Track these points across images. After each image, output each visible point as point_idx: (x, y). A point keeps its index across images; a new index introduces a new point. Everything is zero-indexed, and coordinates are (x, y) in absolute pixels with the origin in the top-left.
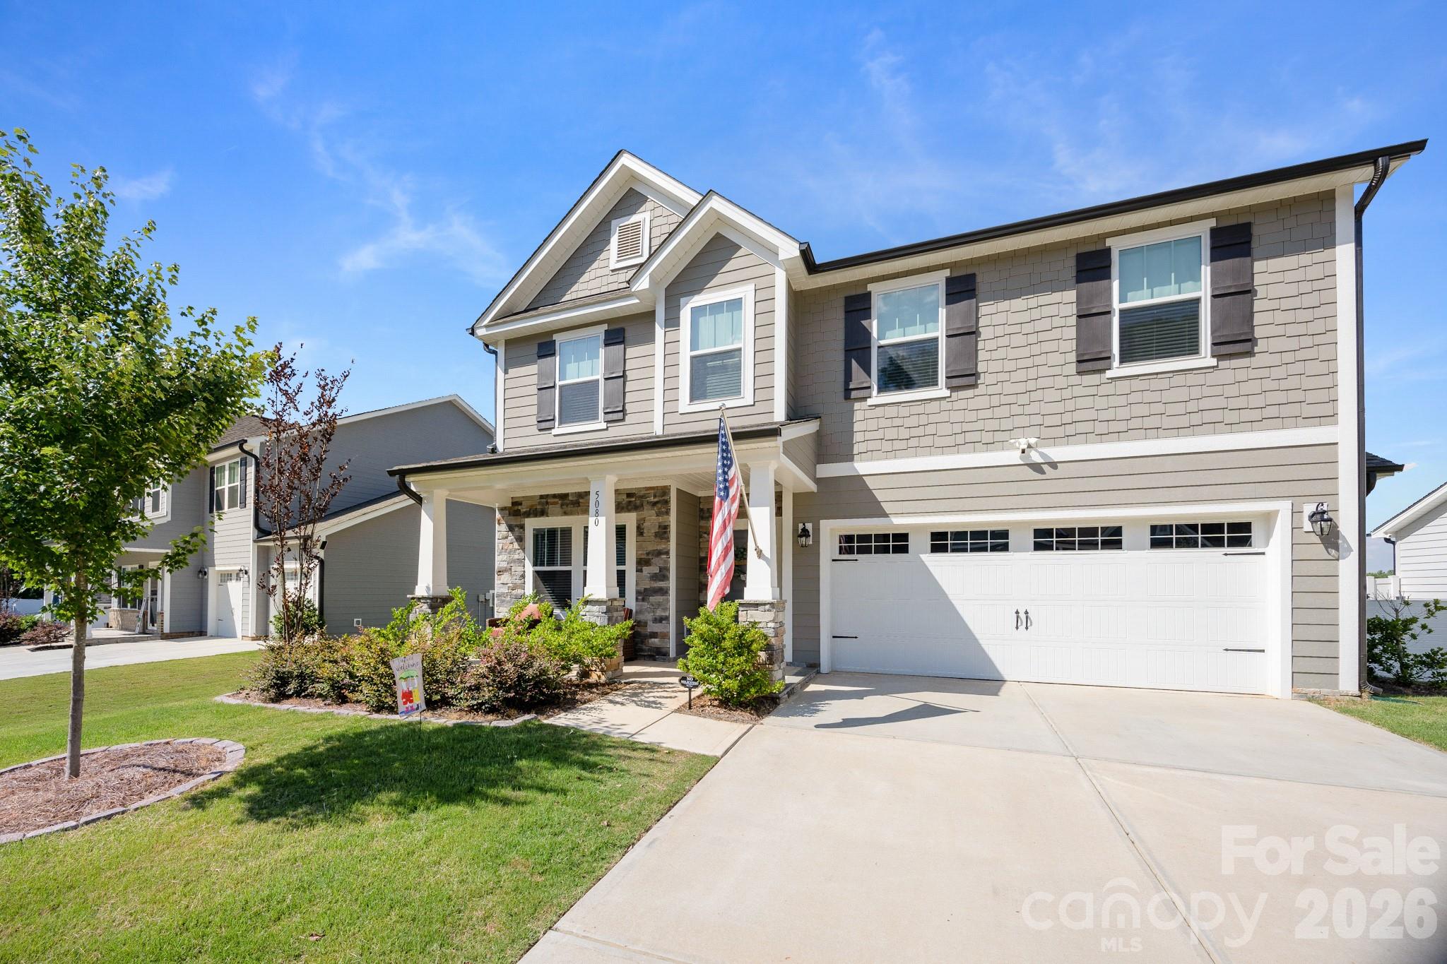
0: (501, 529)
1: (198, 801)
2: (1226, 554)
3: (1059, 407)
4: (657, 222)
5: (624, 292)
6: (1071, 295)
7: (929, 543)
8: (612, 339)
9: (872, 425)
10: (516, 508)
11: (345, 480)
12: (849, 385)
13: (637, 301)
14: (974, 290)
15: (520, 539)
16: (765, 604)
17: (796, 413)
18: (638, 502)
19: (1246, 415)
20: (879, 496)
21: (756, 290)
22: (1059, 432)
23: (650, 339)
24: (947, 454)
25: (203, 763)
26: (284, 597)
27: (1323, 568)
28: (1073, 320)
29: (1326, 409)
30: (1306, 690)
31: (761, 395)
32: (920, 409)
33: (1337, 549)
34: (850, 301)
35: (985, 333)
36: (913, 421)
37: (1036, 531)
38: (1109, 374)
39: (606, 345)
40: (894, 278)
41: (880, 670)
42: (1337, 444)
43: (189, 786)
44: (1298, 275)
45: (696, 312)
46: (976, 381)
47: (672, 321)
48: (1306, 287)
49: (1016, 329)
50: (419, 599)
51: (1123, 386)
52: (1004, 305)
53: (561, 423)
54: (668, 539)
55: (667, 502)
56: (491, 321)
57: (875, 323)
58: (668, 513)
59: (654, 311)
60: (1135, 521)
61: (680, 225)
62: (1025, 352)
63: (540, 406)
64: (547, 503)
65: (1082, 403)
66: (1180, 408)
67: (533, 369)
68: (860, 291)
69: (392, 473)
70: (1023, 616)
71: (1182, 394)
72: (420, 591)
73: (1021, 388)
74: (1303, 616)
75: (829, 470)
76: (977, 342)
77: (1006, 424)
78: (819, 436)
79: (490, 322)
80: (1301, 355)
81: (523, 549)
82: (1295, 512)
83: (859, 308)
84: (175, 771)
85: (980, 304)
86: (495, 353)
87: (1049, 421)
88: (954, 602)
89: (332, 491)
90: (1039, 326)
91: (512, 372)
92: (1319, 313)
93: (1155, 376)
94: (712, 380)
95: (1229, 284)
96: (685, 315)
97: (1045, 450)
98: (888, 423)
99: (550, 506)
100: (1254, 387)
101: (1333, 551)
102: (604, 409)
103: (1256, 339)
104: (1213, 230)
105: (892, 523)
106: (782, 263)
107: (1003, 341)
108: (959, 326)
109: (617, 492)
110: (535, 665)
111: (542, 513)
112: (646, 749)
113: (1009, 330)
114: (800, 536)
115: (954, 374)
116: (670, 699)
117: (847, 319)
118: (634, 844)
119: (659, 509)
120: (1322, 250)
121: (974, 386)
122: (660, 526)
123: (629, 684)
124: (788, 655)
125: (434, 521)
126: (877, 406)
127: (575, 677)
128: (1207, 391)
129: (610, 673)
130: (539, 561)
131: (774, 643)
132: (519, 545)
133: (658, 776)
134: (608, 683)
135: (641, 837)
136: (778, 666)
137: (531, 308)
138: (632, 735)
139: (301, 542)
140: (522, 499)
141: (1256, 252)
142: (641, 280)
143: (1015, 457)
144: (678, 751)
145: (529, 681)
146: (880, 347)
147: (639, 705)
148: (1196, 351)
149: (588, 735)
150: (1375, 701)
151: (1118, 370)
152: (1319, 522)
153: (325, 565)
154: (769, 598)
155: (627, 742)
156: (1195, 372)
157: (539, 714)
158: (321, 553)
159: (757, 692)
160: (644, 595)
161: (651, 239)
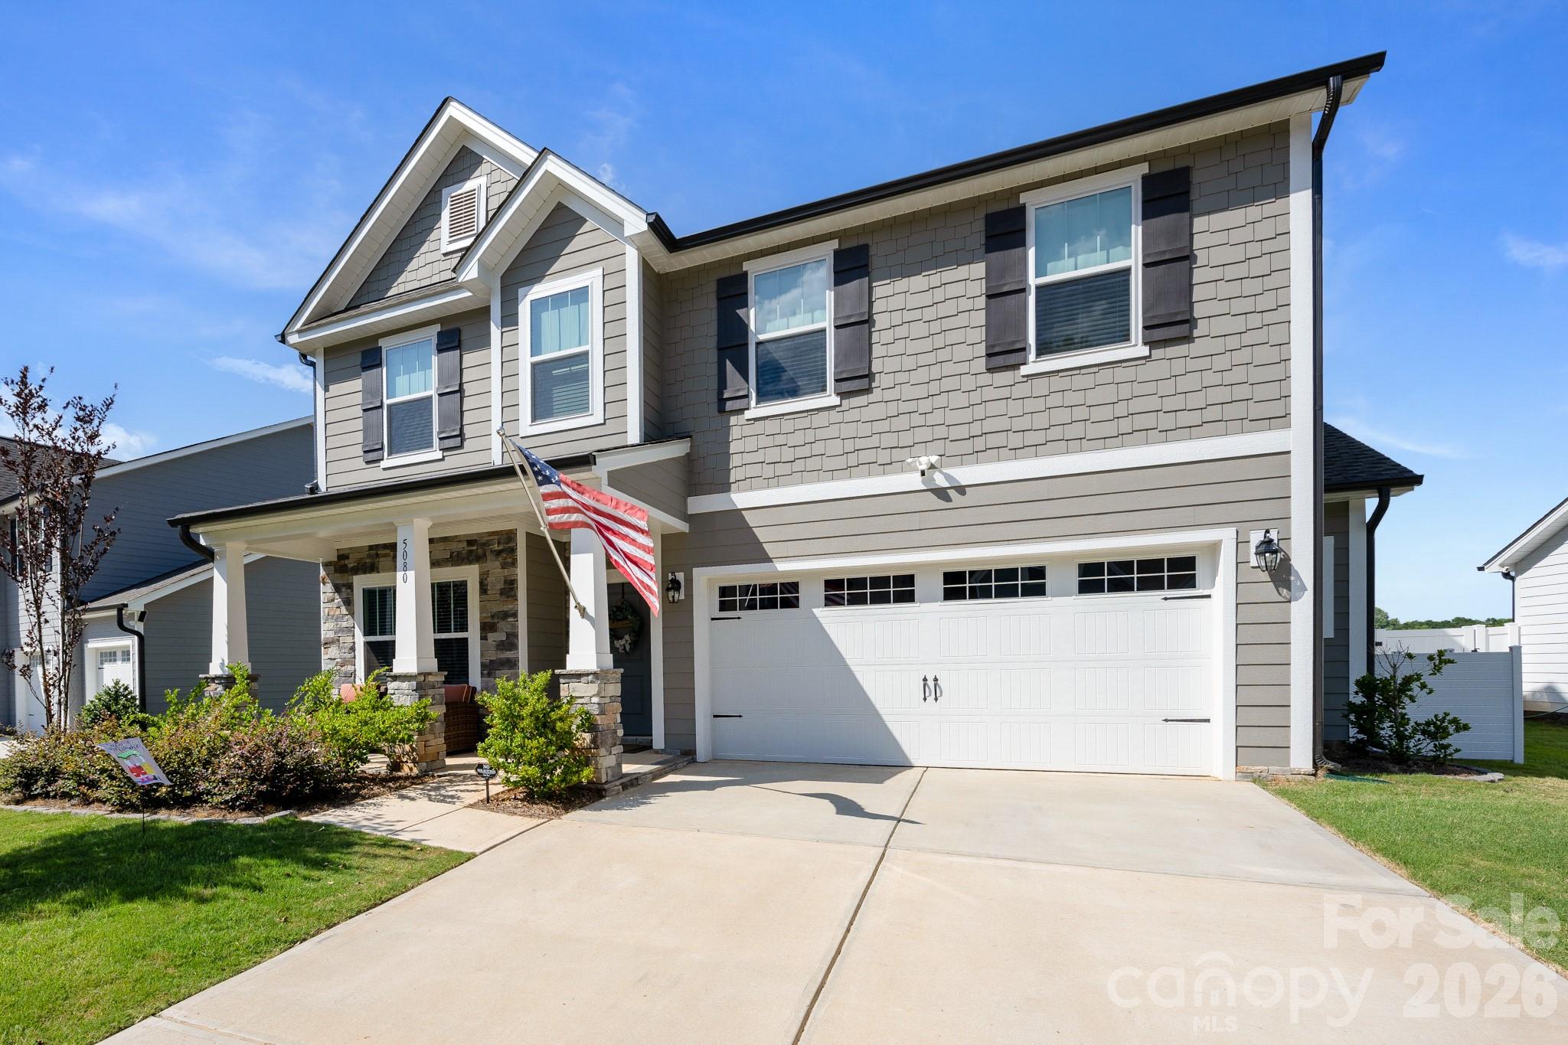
0: (326, 590)
2: (1166, 599)
3: (966, 415)
4: (495, 189)
5: (450, 286)
6: (979, 269)
7: (823, 594)
8: (446, 343)
9: (751, 443)
10: (342, 562)
11: (113, 534)
12: (723, 394)
13: (469, 294)
14: (867, 265)
15: (348, 602)
16: (588, 675)
17: (656, 431)
18: (480, 551)
19: (1185, 419)
20: (761, 535)
21: (604, 276)
22: (966, 447)
23: (484, 343)
24: (838, 479)
27: (1272, 613)
28: (982, 302)
29: (1276, 409)
30: (1253, 769)
31: (612, 410)
32: (804, 422)
33: (1289, 589)
34: (722, 284)
35: (881, 321)
36: (797, 438)
37: (945, 575)
38: (1024, 370)
39: (440, 351)
40: (774, 253)
41: (768, 756)
42: (1289, 452)
44: (1245, 234)
45: (538, 306)
46: (870, 384)
47: (510, 319)
48: (1254, 250)
49: (917, 314)
50: (213, 679)
51: (1041, 387)
52: (902, 284)
53: (390, 453)
54: (514, 597)
55: (512, 551)
56: (304, 325)
57: (752, 312)
58: (514, 563)
59: (490, 306)
60: (1062, 559)
61: (512, 194)
62: (926, 344)
63: (366, 430)
64: (377, 555)
65: (994, 408)
66: (1107, 412)
67: (357, 384)
68: (734, 272)
69: (173, 523)
70: (931, 683)
71: (1109, 394)
72: (215, 669)
73: (921, 392)
74: (1248, 675)
75: (701, 504)
76: (870, 333)
77: (906, 439)
78: (688, 461)
81: (352, 614)
82: (1241, 542)
83: (732, 294)
85: (874, 284)
86: (313, 364)
87: (956, 433)
88: (853, 668)
89: (100, 547)
90: (944, 309)
91: (334, 389)
92: (1269, 283)
93: (1078, 372)
94: (559, 394)
95: (1163, 247)
96: (524, 310)
97: (949, 471)
98: (769, 441)
99: (381, 559)
100: (1191, 382)
101: (1285, 590)
102: (439, 433)
103: (1196, 320)
104: (1145, 178)
105: (779, 569)
106: (631, 240)
107: (901, 332)
108: (850, 314)
109: (431, 541)
110: (298, 754)
111: (372, 568)
112: (399, 846)
113: (908, 316)
114: (668, 589)
115: (844, 376)
116: (472, 793)
117: (719, 308)
118: (305, 940)
119: (505, 559)
120: (1274, 200)
121: (868, 390)
122: (505, 581)
123: (440, 776)
124: (658, 739)
125: (227, 582)
126: (756, 419)
127: (383, 770)
128: (1139, 389)
129: (425, 764)
130: (369, 631)
131: (599, 723)
132: (347, 610)
133: (387, 873)
134: (417, 777)
135: (318, 932)
136: (607, 751)
137: (352, 305)
138: (395, 832)
139: (114, 612)
140: (349, 551)
141: (1196, 205)
142: (469, 267)
143: (914, 481)
144: (435, 848)
145: (290, 771)
146: (759, 344)
147: (430, 800)
148: (1125, 337)
149: (346, 833)
150: (1329, 781)
151: (1034, 365)
152: (1267, 555)
153: (146, 642)
154: (592, 666)
155: (380, 839)
156: (1124, 365)
157: (300, 810)
158: (139, 627)
159: (562, 781)
160: (490, 669)
161: (487, 212)
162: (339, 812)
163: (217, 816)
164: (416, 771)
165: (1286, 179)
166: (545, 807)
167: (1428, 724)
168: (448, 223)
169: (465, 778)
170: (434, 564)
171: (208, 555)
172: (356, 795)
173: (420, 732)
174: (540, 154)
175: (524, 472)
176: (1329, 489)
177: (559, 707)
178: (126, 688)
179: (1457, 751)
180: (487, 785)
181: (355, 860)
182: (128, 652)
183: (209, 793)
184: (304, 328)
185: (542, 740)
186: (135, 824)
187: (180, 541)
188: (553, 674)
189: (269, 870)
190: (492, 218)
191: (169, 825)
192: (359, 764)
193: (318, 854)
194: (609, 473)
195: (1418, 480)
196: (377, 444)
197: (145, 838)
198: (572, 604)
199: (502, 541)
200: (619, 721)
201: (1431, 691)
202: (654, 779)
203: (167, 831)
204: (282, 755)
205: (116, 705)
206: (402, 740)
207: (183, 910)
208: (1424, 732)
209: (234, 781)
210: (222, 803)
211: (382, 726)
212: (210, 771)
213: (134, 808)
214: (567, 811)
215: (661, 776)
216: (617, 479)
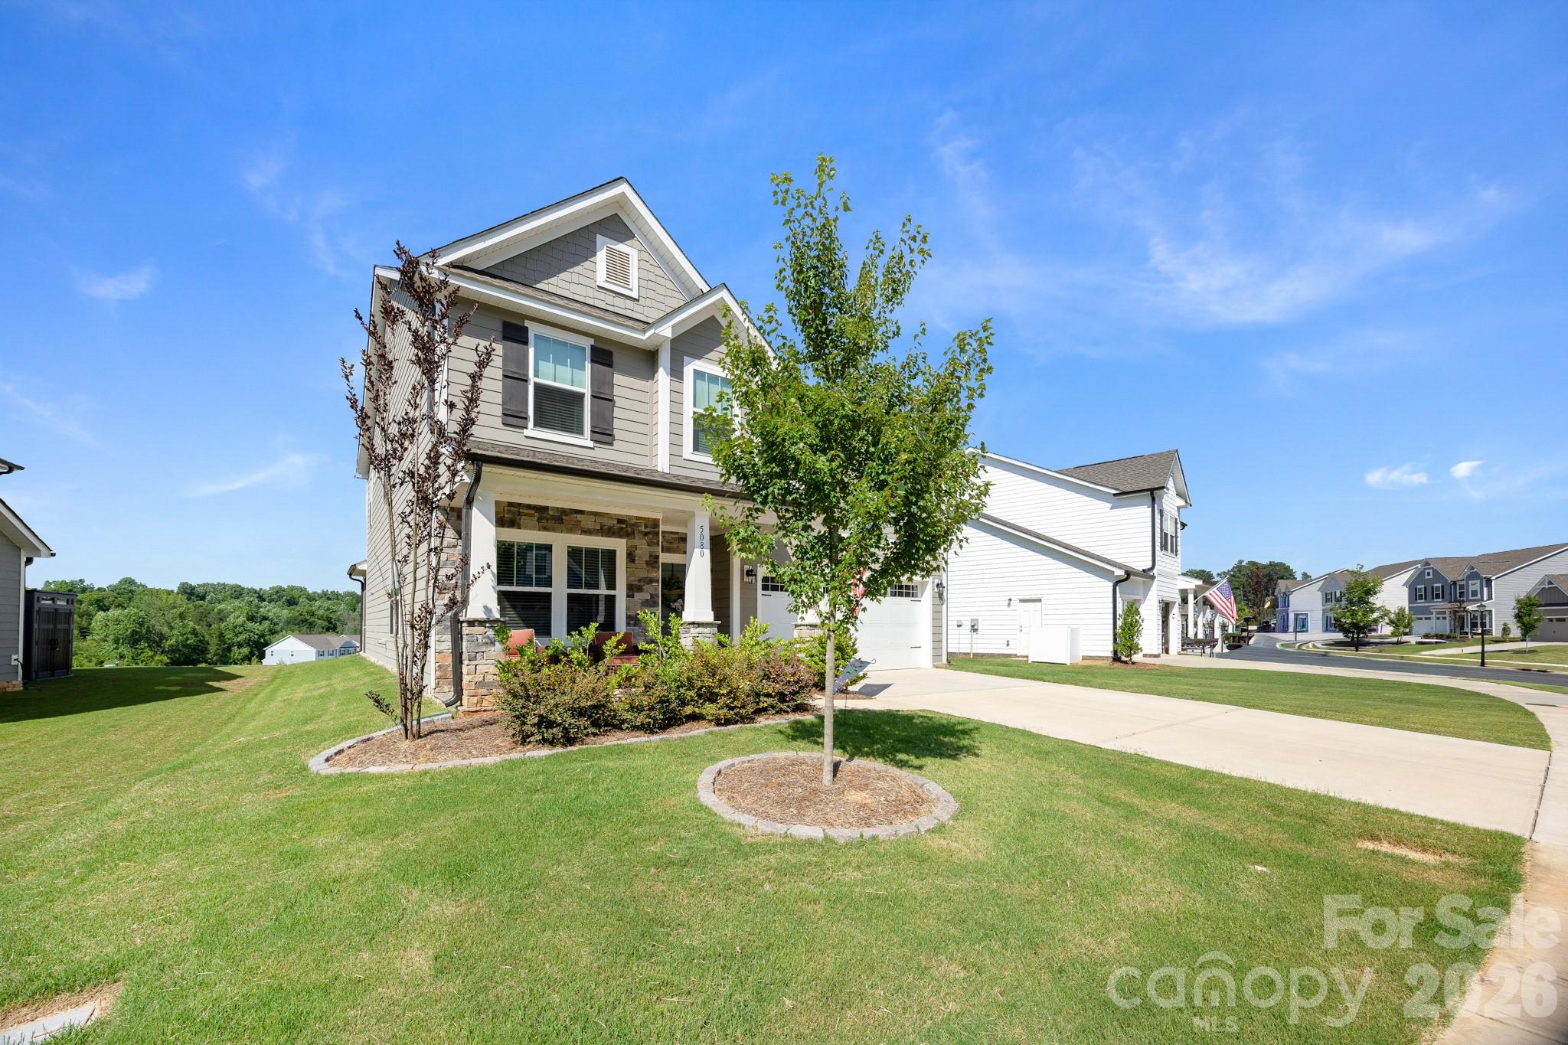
2: (911, 601)
8: (601, 358)
39: (593, 362)
45: (696, 374)
47: (676, 372)
53: (536, 425)
54: (658, 569)
55: (657, 534)
56: (447, 266)
58: (658, 544)
63: (507, 396)
82: (933, 583)
96: (689, 372)
102: (591, 427)
122: (651, 556)
137: (491, 271)
161: (639, 278)
168: (604, 264)
196: (520, 411)
199: (647, 525)
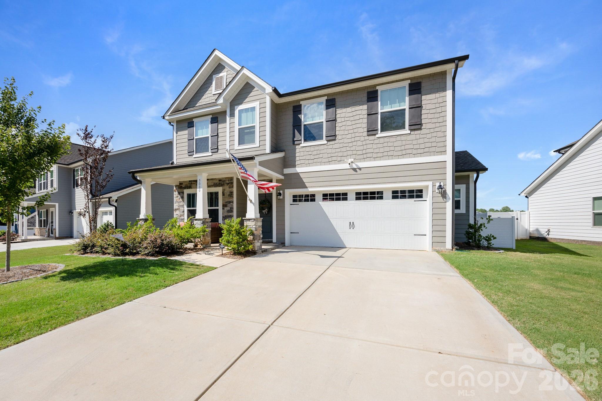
0: (176, 194)
1: (46, 278)
2: (415, 201)
3: (361, 148)
4: (229, 76)
5: (214, 104)
6: (366, 107)
7: (322, 197)
8: (213, 121)
9: (302, 154)
10: (181, 185)
11: (112, 176)
12: (294, 139)
13: (220, 107)
14: (335, 104)
15: (182, 198)
16: (252, 219)
17: (275, 149)
18: (223, 183)
19: (419, 151)
20: (305, 180)
21: (260, 104)
22: (361, 157)
23: (225, 121)
24: (326, 165)
25: (50, 269)
26: (90, 218)
27: (441, 205)
28: (366, 116)
29: (442, 149)
30: (436, 248)
31: (262, 143)
32: (317, 148)
34: (294, 107)
35: (338, 120)
36: (315, 153)
37: (356, 193)
38: (377, 136)
39: (211, 123)
40: (309, 99)
41: (306, 245)
42: (446, 161)
43: (44, 274)
44: (435, 101)
46: (335, 138)
47: (232, 115)
48: (437, 105)
49: (348, 119)
50: (141, 220)
51: (382, 140)
52: (344, 110)
53: (196, 153)
54: (233, 197)
55: (232, 183)
57: (303, 116)
58: (233, 187)
59: (226, 111)
60: (388, 189)
61: (234, 78)
62: (351, 128)
63: (189, 146)
64: (191, 184)
65: (369, 146)
66: (399, 148)
67: (186, 132)
68: (298, 104)
69: (130, 173)
70: (352, 224)
71: (399, 143)
72: (142, 216)
73: (350, 141)
74: (435, 222)
75: (287, 171)
76: (336, 123)
77: (345, 154)
78: (284, 158)
79: (170, 114)
80: (436, 130)
81: (184, 201)
82: (433, 186)
83: (297, 110)
84: (40, 271)
85: (337, 110)
86: (173, 125)
87: (359, 153)
89: (108, 180)
90: (355, 118)
91: (179, 133)
92: (441, 115)
93: (391, 137)
94: (246, 137)
95: (414, 104)
96: (237, 113)
97: (357, 163)
98: (307, 153)
99: (193, 185)
100: (421, 141)
101: (445, 199)
102: (211, 148)
103: (422, 124)
104: (409, 84)
105: (310, 190)
106: (267, 94)
107: (344, 123)
108: (330, 118)
109: (208, 180)
110: (168, 240)
111: (190, 187)
112: (196, 265)
113: (346, 119)
114: (278, 195)
115: (328, 135)
116: (218, 252)
117: (293, 114)
118: (169, 286)
119: (230, 185)
120: (442, 92)
121: (335, 140)
122: (230, 192)
123: (209, 249)
124: (274, 240)
125: (146, 190)
126: (303, 147)
127: (192, 247)
128: (408, 142)
129: (204, 245)
130: (189, 206)
131: (255, 233)
132: (182, 200)
133: (192, 272)
134: (202, 249)
135: (173, 285)
136: (257, 241)
137: (185, 108)
138: (195, 262)
139: (108, 199)
140: (182, 182)
141: (423, 92)
142: (220, 100)
143: (347, 166)
144: (206, 266)
145: (165, 245)
146: (305, 125)
147: (206, 254)
148: (404, 128)
149: (181, 262)
150: (456, 251)
151: (380, 134)
152: (440, 189)
153: (117, 209)
154: (253, 217)
155: (191, 264)
156: (404, 135)
157: (168, 256)
158: (115, 204)
159: (243, 249)
160: (224, 218)
161: (226, 83)
162: (179, 257)
163: (143, 257)
164: (202, 247)
165: (446, 87)
166: (238, 256)
167: (486, 237)
168: (215, 85)
169: (216, 249)
170: (209, 186)
171: (140, 182)
172: (184, 253)
173: (203, 236)
174: (242, 67)
175: (234, 161)
176: (456, 171)
177: (243, 228)
178: (111, 223)
179: (493, 244)
180: (222, 251)
181: (183, 268)
182: (112, 212)
183: (141, 251)
184: (170, 115)
185: (238, 237)
186: (119, 259)
187: (132, 178)
188: (242, 219)
189: (159, 270)
190: (227, 85)
191: (129, 259)
192: (185, 244)
193: (173, 267)
194: (259, 162)
195: (486, 169)
196: (192, 150)
197: (123, 263)
198: (248, 199)
199: (229, 180)
200: (261, 233)
201: (486, 228)
202: (271, 250)
203: (129, 261)
204: (163, 240)
205: (108, 228)
206: (198, 237)
207: (136, 279)
208: (485, 239)
209: (149, 247)
210: (145, 254)
211: (192, 233)
212: (141, 245)
213: (119, 255)
214: (245, 258)
215: (274, 249)
216: (261, 164)
